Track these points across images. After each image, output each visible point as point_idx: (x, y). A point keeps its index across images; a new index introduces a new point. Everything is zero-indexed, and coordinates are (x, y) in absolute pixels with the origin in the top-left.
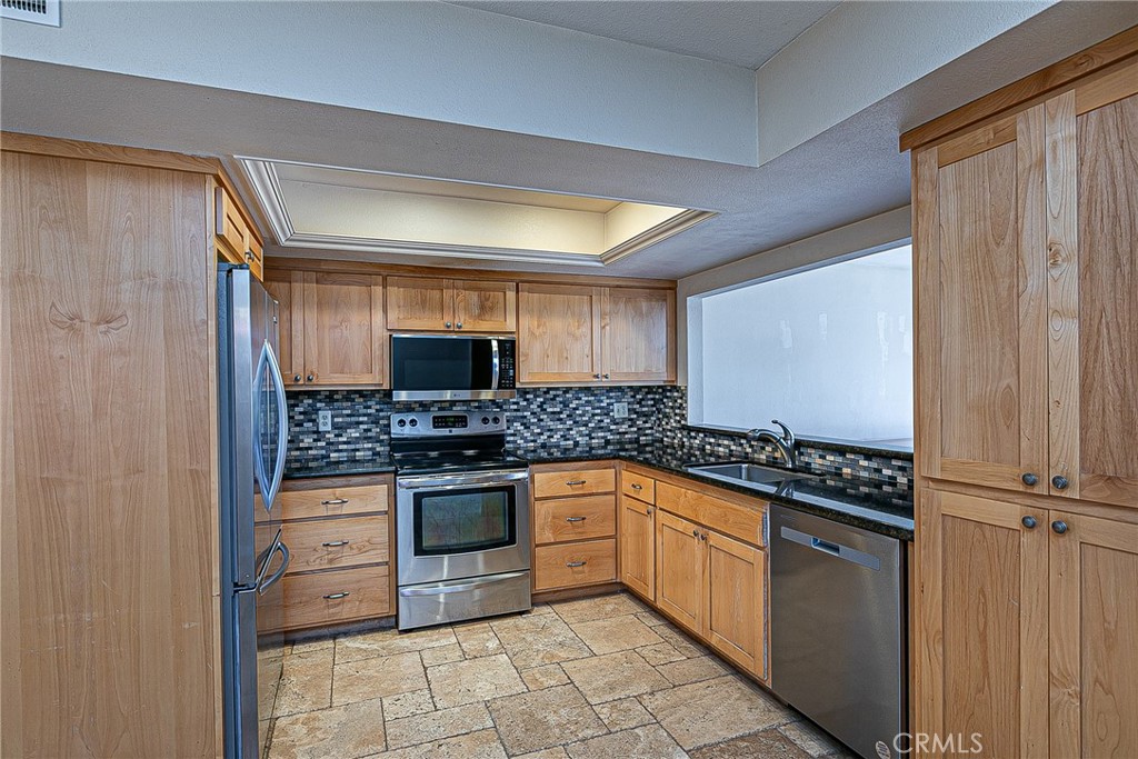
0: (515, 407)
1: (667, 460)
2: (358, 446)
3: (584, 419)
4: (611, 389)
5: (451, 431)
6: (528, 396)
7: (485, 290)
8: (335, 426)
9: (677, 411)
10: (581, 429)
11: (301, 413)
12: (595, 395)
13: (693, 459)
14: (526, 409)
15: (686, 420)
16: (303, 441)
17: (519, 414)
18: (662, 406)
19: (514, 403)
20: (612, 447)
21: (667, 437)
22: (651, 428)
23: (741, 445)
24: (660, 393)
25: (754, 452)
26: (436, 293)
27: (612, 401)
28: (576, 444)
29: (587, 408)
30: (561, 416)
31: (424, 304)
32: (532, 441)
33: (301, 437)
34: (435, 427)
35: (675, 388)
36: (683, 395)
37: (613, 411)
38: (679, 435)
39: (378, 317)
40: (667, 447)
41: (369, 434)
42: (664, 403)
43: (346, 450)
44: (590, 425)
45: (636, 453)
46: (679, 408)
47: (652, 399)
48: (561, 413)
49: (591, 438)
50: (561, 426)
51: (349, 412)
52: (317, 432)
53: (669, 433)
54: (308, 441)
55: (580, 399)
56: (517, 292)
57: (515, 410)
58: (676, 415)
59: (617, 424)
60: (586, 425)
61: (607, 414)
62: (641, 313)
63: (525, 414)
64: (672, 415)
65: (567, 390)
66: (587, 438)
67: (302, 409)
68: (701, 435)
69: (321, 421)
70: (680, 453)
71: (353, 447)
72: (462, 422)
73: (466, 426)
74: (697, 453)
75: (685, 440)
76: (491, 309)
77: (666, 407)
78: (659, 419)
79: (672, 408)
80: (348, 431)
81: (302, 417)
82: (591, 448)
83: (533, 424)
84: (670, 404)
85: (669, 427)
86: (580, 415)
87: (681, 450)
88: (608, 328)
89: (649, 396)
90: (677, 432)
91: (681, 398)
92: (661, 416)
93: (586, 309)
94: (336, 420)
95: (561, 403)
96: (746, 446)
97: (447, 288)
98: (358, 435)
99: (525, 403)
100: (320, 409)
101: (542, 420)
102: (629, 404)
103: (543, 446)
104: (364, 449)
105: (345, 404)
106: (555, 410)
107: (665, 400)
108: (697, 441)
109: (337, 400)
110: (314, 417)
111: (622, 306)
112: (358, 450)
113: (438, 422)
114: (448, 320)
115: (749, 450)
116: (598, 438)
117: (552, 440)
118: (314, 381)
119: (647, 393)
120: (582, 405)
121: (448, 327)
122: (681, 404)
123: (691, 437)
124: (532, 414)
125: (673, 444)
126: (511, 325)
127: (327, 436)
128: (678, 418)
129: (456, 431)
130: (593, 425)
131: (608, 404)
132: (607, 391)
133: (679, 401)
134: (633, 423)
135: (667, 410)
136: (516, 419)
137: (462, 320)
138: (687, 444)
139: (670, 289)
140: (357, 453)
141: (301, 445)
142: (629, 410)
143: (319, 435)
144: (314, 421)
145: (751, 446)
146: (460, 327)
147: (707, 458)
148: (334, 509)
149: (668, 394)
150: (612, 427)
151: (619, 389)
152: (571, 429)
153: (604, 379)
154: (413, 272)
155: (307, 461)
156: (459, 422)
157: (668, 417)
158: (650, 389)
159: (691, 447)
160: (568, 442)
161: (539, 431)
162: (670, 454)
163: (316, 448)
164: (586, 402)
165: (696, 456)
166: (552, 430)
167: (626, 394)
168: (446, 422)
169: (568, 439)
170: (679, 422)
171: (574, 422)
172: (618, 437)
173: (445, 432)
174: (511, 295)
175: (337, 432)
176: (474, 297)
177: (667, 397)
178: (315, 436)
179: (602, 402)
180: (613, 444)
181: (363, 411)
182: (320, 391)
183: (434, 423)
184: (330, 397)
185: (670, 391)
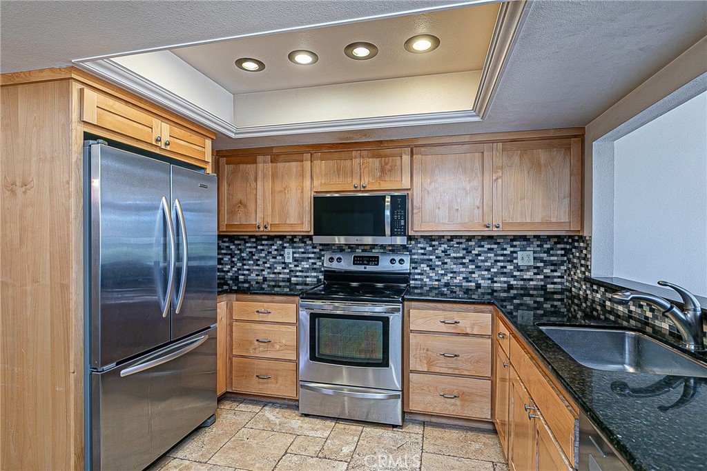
0: (422, 251)
1: (575, 310)
2: (308, 274)
3: (486, 264)
4: (515, 238)
5: (365, 268)
6: (433, 243)
7: (386, 156)
8: (295, 260)
9: (583, 262)
10: (483, 273)
11: (276, 250)
12: (499, 243)
13: (595, 313)
14: (431, 253)
15: (590, 272)
16: (276, 268)
17: (425, 257)
18: (571, 256)
19: (422, 248)
20: (515, 292)
21: (575, 287)
22: (561, 277)
23: (641, 306)
24: (570, 244)
25: (655, 317)
26: (348, 163)
27: (516, 249)
28: (478, 286)
29: (489, 255)
30: (464, 261)
31: (339, 172)
32: (436, 280)
33: (275, 266)
34: (354, 264)
35: (582, 238)
36: (588, 244)
37: (516, 258)
38: (584, 287)
39: (307, 182)
40: (574, 297)
41: (315, 266)
42: (572, 254)
43: (301, 276)
44: (492, 270)
45: (542, 299)
46: (584, 259)
47: (562, 249)
48: (463, 258)
49: (494, 282)
50: (464, 270)
51: (303, 250)
52: (284, 263)
53: (576, 284)
54: (279, 268)
55: (483, 246)
56: (412, 156)
57: (423, 254)
58: (582, 265)
59: (522, 271)
60: (489, 270)
61: (511, 261)
62: (539, 165)
63: (431, 257)
64: (579, 265)
65: (470, 239)
66: (490, 281)
67: (276, 247)
68: (602, 289)
69: (286, 255)
70: (584, 305)
71: (305, 274)
72: (375, 261)
73: (378, 265)
74: (599, 308)
75: (588, 292)
76: (390, 171)
77: (574, 257)
78: (569, 269)
79: (579, 258)
80: (302, 263)
81: (276, 252)
82: (494, 291)
83: (438, 266)
84: (577, 254)
85: (576, 278)
86: (483, 261)
87: (586, 303)
88: (500, 181)
89: (559, 246)
90: (583, 283)
91: (586, 249)
92: (570, 266)
93: (477, 165)
94: (295, 255)
95: (464, 249)
96: (646, 308)
97: (356, 158)
98: (308, 266)
99: (431, 249)
100: (285, 247)
101: (446, 263)
102: (535, 252)
103: (447, 285)
104: (311, 277)
105: (300, 245)
106: (458, 255)
107: (574, 250)
108: (599, 296)
109: (295, 242)
110: (282, 253)
111: (516, 159)
112: (307, 277)
113: (357, 261)
114: (356, 182)
115: (649, 314)
116: (500, 282)
117: (455, 281)
118: (269, 228)
119: (556, 243)
120: (485, 252)
121: (356, 187)
122: (586, 255)
123: (593, 290)
124: (436, 258)
125: (579, 294)
126: (406, 183)
127: (290, 266)
128: (583, 269)
129: (370, 268)
130: (496, 270)
131: (512, 252)
132: (512, 240)
133: (584, 252)
134: (539, 271)
135: (575, 261)
136: (423, 261)
137: (367, 181)
138: (590, 297)
139: (575, 136)
140: (307, 279)
141: (275, 271)
142: (535, 258)
143: (285, 265)
144: (282, 255)
145: (652, 310)
146: (364, 187)
147: (607, 315)
148: (263, 317)
149: (576, 244)
150: (515, 273)
151: (524, 238)
152: (474, 273)
153: (496, 229)
154: (331, 147)
155: (279, 281)
156: (372, 261)
157: (575, 267)
158: (559, 239)
159: (593, 301)
160: (470, 284)
161: (443, 272)
162: (577, 305)
163: (284, 273)
164: (489, 249)
165: (597, 311)
166: (455, 272)
167: (532, 243)
168: (363, 261)
169: (471, 281)
170: (584, 273)
171: (477, 267)
172: (522, 283)
173: (361, 268)
174: (406, 158)
175: (296, 263)
176: (376, 162)
177: (575, 247)
178: (283, 266)
179: (506, 249)
180: (517, 289)
181: (311, 250)
182: (286, 236)
183: (354, 260)
184: (292, 240)
185: (578, 241)
